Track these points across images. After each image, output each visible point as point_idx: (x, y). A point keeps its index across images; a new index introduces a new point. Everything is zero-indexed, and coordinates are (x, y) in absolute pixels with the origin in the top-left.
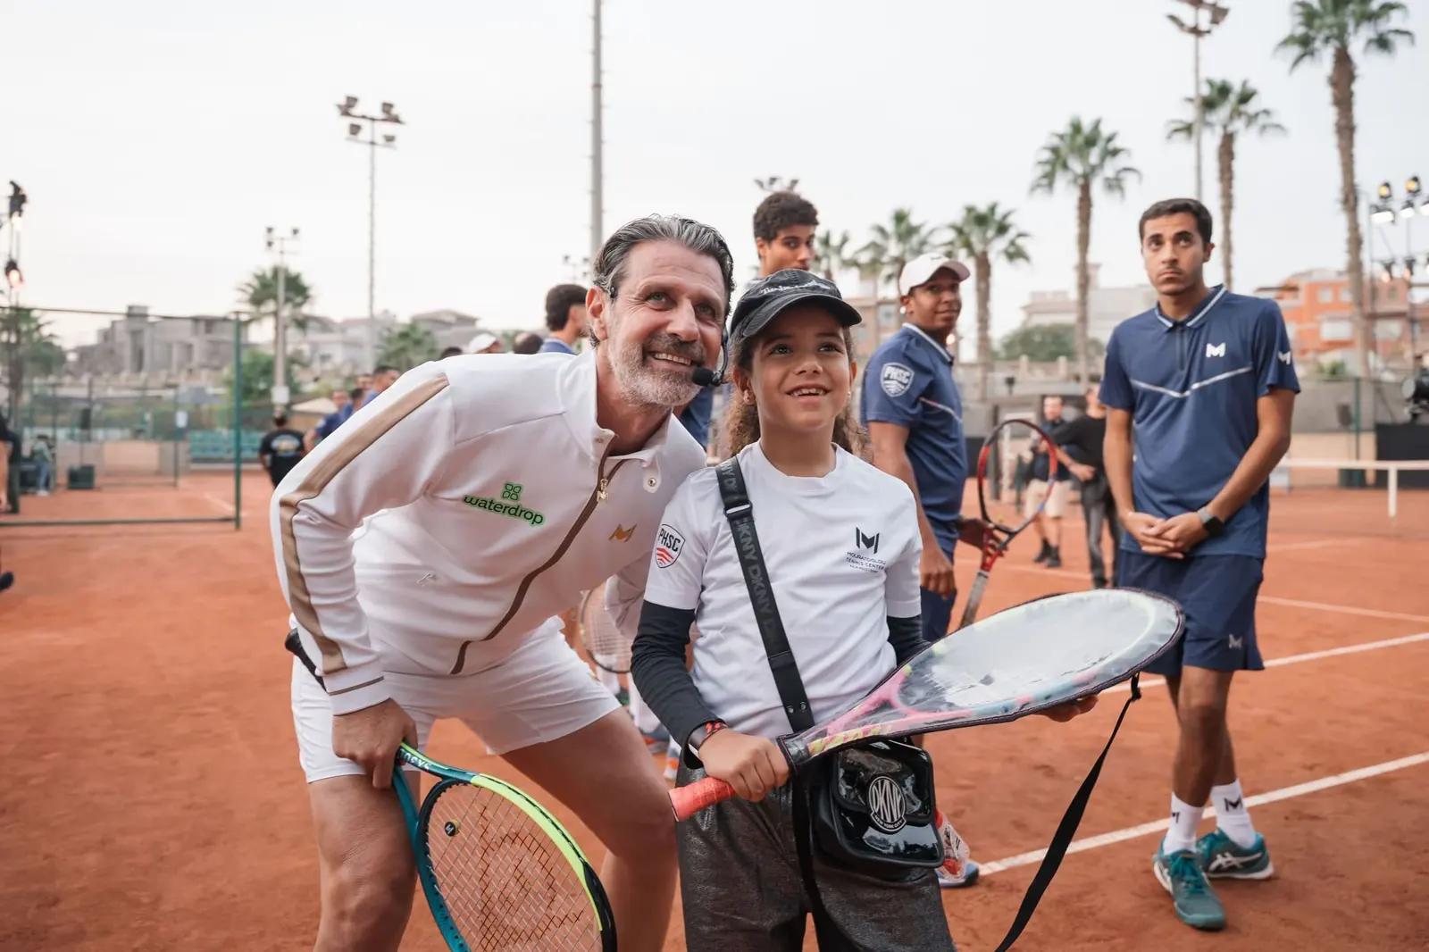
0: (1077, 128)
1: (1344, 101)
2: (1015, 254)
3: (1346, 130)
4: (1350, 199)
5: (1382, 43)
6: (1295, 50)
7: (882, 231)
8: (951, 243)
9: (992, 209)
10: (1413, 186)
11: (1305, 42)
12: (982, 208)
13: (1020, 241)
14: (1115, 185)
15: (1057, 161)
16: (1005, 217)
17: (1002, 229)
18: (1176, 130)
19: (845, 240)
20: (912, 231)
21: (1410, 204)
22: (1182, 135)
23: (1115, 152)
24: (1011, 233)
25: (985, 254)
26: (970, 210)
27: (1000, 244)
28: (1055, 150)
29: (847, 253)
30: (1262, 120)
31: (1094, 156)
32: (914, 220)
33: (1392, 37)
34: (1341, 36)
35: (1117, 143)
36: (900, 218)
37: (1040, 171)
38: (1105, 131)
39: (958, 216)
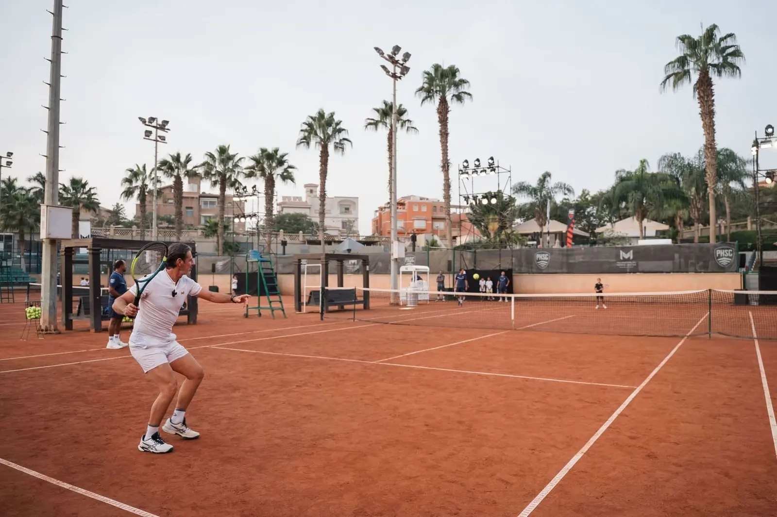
0: (321, 115)
1: (444, 121)
2: (287, 176)
3: (444, 134)
4: (446, 166)
5: (459, 98)
6: (424, 94)
7: (211, 156)
8: (253, 168)
9: (276, 151)
10: (477, 163)
11: (428, 91)
12: (270, 150)
13: (290, 170)
14: (340, 146)
15: (310, 130)
16: (282, 156)
17: (281, 163)
18: (370, 124)
19: (188, 160)
20: (230, 158)
21: (475, 171)
22: (373, 127)
23: (340, 131)
24: (286, 165)
25: (271, 175)
26: (263, 151)
27: (280, 170)
28: (310, 125)
29: (190, 167)
30: (407, 124)
31: (330, 131)
32: (231, 152)
33: (463, 95)
34: (443, 91)
35: (341, 126)
36: (223, 150)
37: (302, 135)
38: (336, 118)
39: (257, 153)
